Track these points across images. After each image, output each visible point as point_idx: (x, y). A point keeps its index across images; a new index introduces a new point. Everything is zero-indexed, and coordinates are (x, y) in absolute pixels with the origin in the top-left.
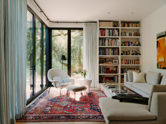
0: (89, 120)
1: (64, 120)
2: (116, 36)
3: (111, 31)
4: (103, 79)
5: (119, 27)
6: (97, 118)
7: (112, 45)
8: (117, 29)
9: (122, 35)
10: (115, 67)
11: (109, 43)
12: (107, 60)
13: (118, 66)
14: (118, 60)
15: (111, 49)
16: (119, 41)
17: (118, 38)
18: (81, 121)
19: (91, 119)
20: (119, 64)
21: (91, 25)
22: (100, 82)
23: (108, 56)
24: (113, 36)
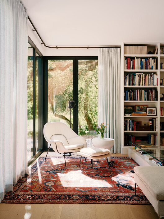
0: (119, 202)
1: (80, 201)
2: (152, 68)
3: (144, 60)
4: (130, 139)
5: (157, 54)
6: (131, 199)
7: (145, 83)
8: (153, 58)
9: (161, 68)
10: (150, 120)
11: (140, 80)
12: (137, 108)
13: (155, 119)
14: (155, 109)
15: (143, 91)
16: (158, 77)
17: (155, 73)
18: (107, 204)
19: (122, 200)
20: (156, 115)
21: (111, 52)
22: (127, 144)
23: (139, 101)
24: (147, 69)
